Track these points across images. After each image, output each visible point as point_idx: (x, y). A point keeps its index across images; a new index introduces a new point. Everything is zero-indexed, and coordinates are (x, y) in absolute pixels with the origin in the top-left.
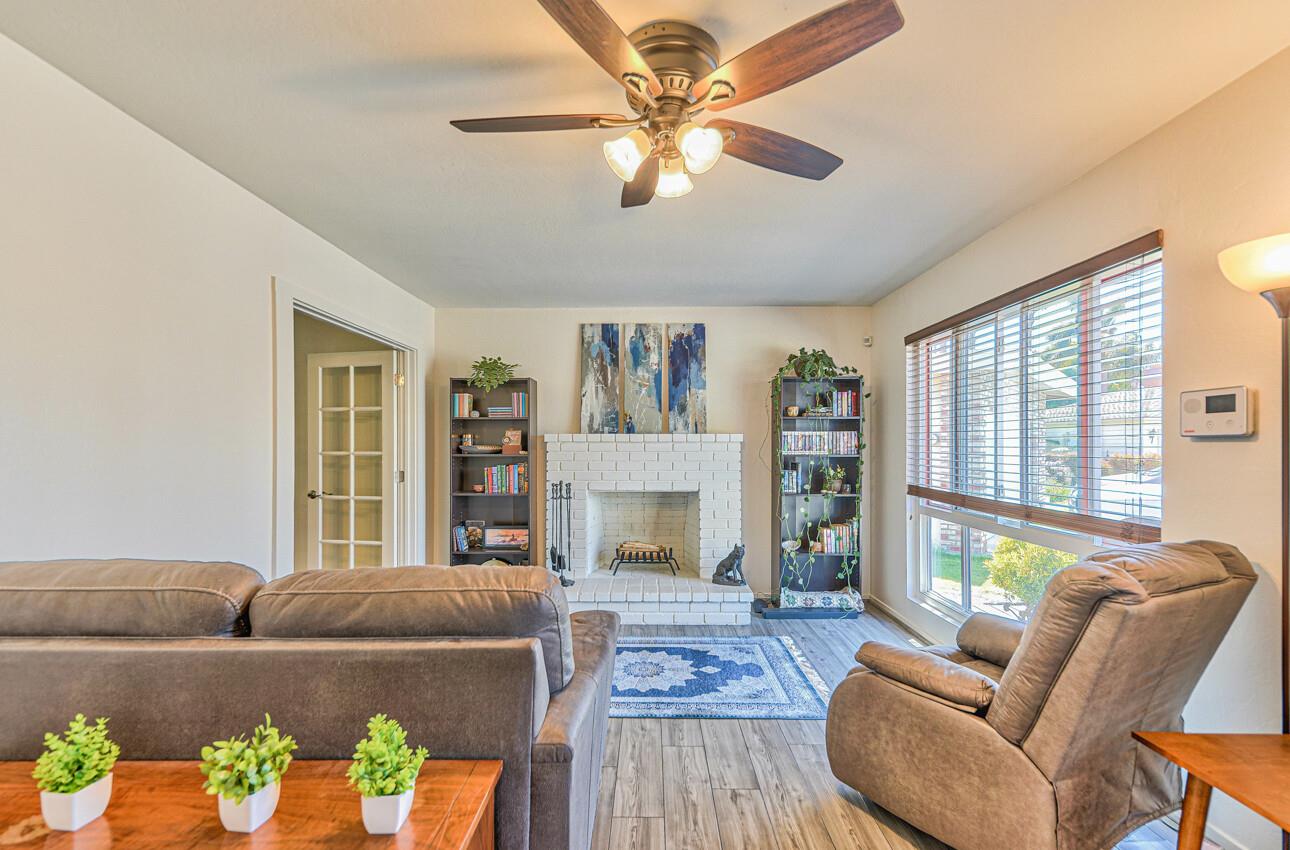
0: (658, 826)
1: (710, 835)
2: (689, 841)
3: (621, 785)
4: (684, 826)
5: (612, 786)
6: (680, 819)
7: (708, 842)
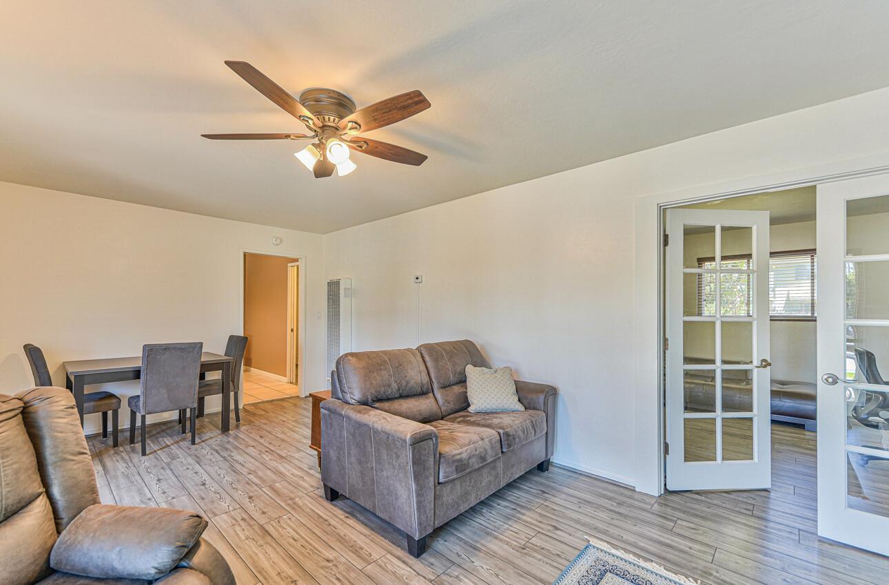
0: (359, 564)
1: (324, 578)
2: (334, 568)
3: (409, 572)
4: (344, 573)
5: (414, 567)
6: (349, 576)
7: (322, 574)
